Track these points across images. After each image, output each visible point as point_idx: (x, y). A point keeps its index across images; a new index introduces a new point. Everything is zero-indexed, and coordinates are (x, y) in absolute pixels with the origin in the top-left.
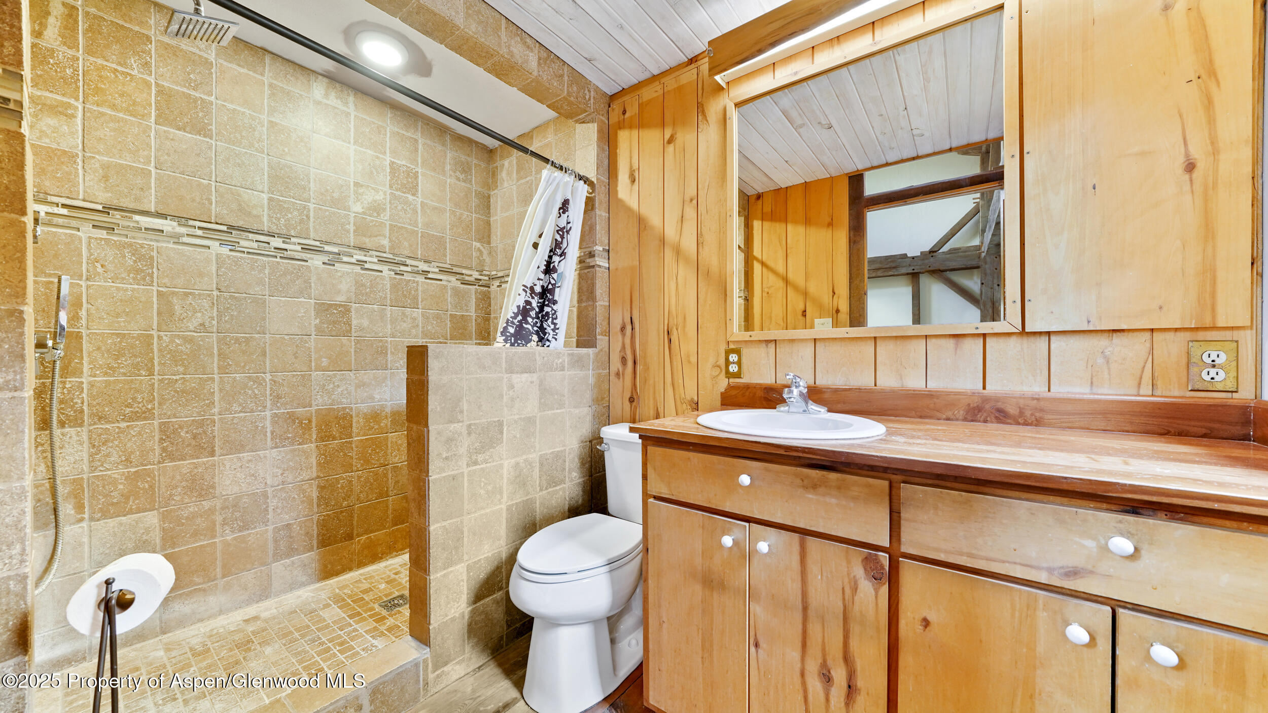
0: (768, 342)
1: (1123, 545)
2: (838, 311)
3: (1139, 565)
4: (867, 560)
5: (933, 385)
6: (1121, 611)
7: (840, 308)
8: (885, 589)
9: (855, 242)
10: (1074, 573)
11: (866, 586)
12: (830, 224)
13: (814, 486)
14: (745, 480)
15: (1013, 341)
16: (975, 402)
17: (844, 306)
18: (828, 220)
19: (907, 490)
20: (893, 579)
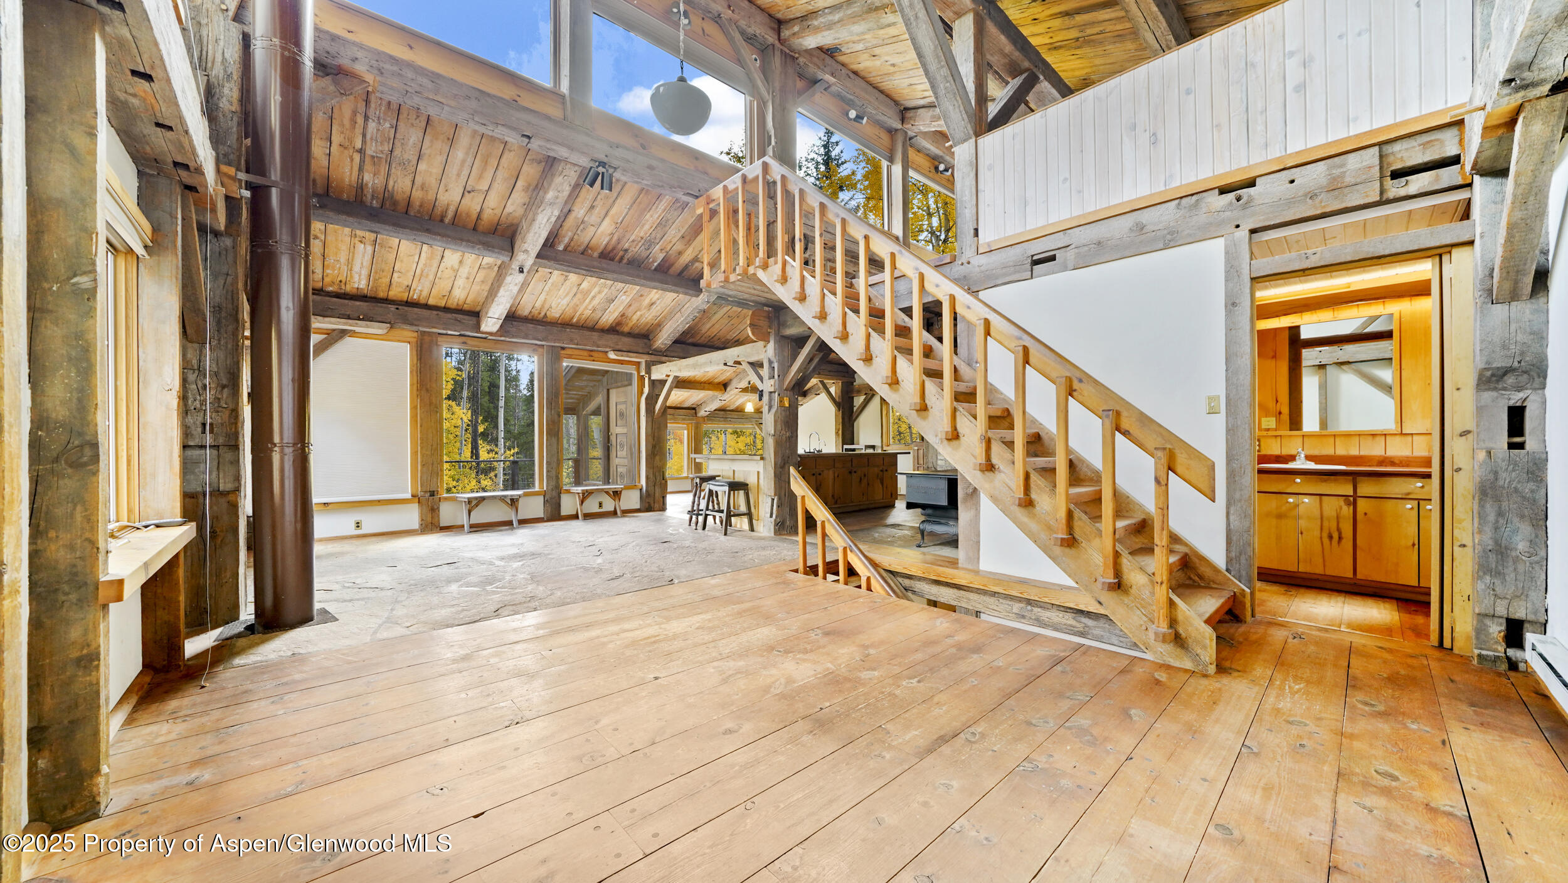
0: (1276, 436)
1: (1420, 484)
2: (1280, 413)
3: (1424, 490)
4: (1345, 500)
5: (1362, 453)
6: (1421, 502)
7: (1282, 411)
8: (1352, 508)
9: (1294, 369)
10: (1409, 494)
11: (1345, 508)
12: (1274, 357)
13: (1325, 481)
14: (1298, 480)
15: (1398, 437)
16: (1381, 459)
17: (1286, 410)
18: (1272, 354)
19: (1359, 479)
20: (1355, 504)
